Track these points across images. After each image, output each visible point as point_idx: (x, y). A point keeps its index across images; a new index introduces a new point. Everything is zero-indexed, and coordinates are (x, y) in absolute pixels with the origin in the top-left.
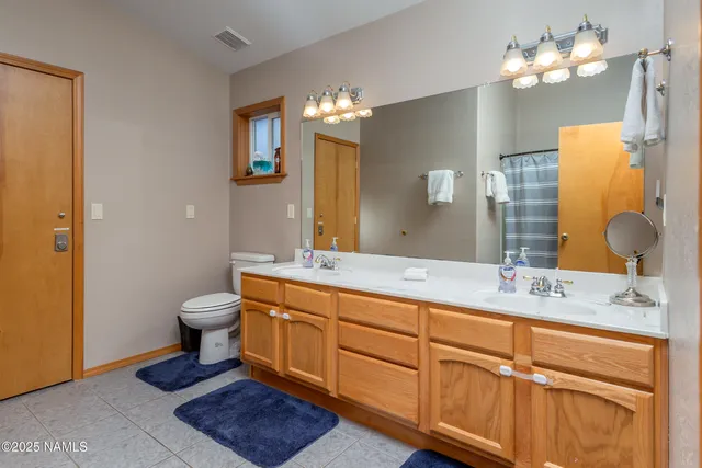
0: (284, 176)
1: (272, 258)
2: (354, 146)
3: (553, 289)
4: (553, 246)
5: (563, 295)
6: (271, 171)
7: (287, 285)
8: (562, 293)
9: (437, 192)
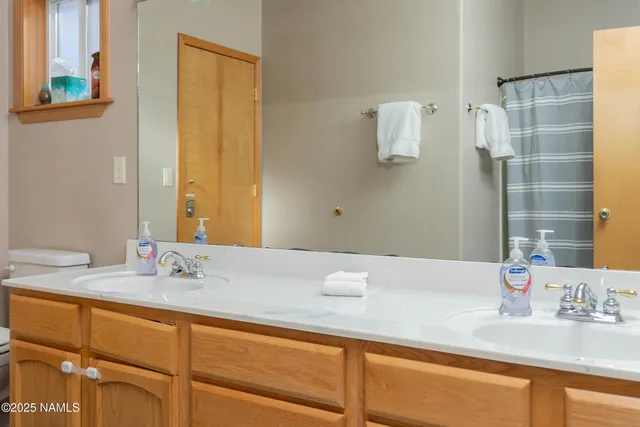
0: (106, 104)
1: (85, 258)
2: (250, 60)
3: (599, 307)
4: (586, 231)
5: (620, 319)
6: (86, 94)
7: (95, 311)
8: (616, 314)
9: (393, 141)
